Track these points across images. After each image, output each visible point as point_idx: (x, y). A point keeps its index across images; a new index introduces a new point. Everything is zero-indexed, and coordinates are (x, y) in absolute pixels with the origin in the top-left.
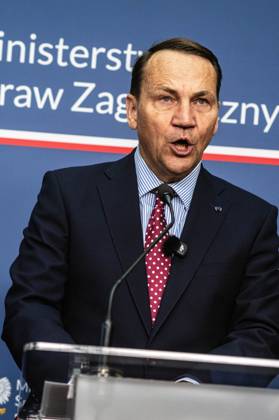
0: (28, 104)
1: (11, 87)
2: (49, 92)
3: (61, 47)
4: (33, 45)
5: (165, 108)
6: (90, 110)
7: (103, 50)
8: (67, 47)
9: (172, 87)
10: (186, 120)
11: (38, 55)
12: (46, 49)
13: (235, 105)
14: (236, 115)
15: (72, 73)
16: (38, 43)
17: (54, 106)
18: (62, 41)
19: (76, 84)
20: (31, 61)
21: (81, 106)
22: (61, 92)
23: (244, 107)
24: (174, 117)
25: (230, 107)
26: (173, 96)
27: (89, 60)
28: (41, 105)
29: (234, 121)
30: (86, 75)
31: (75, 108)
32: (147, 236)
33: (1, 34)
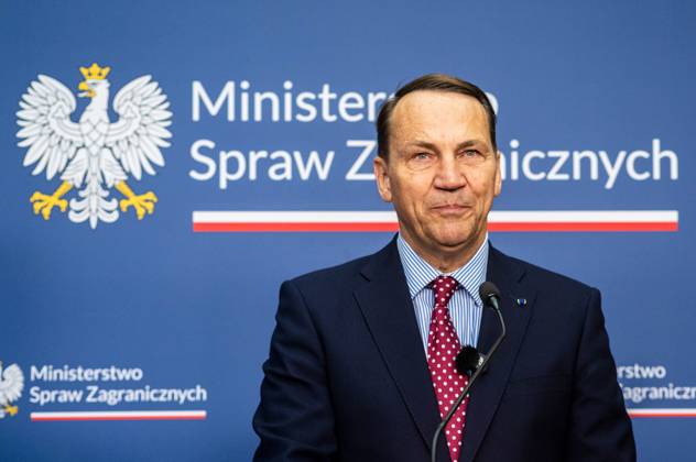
0: (288, 175)
1: (263, 154)
2: (314, 156)
3: (326, 95)
4: (288, 97)
5: (423, 167)
6: (372, 177)
7: (382, 95)
8: (334, 96)
9: (427, 140)
10: (452, 179)
11: (296, 110)
12: (306, 101)
13: (564, 155)
14: (567, 168)
15: (342, 130)
16: (295, 93)
17: (323, 174)
18: (326, 88)
19: (351, 143)
20: (288, 117)
21: (360, 171)
22: (331, 155)
23: (577, 156)
24: (436, 176)
25: (557, 159)
26: (430, 151)
27: (365, 111)
28: (305, 174)
29: (565, 177)
30: (357, 131)
31: (352, 175)
32: (429, 348)
33: (245, 85)
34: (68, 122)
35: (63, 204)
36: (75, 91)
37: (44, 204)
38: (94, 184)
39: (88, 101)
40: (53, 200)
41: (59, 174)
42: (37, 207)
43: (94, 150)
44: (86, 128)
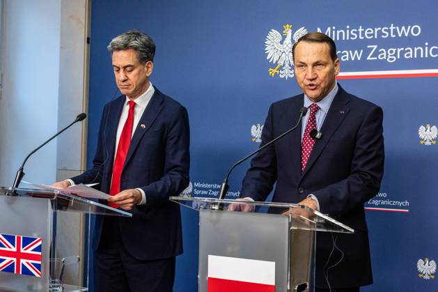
0: (347, 59)
1: (339, 52)
2: (356, 52)
3: (361, 30)
4: (348, 31)
5: (302, 70)
6: (376, 58)
7: (380, 29)
8: (363, 30)
9: (303, 61)
11: (350, 35)
12: (354, 32)
15: (367, 42)
16: (350, 30)
17: (359, 59)
18: (361, 27)
19: (368, 47)
20: (348, 38)
21: (371, 57)
22: (362, 51)
27: (373, 35)
28: (353, 58)
30: (373, 42)
31: (369, 58)
33: (334, 28)
34: (279, 44)
35: (278, 72)
36: (282, 33)
37: (272, 72)
38: (287, 65)
39: (286, 37)
40: (275, 71)
41: (277, 62)
42: (270, 73)
43: (287, 53)
44: (285, 46)
